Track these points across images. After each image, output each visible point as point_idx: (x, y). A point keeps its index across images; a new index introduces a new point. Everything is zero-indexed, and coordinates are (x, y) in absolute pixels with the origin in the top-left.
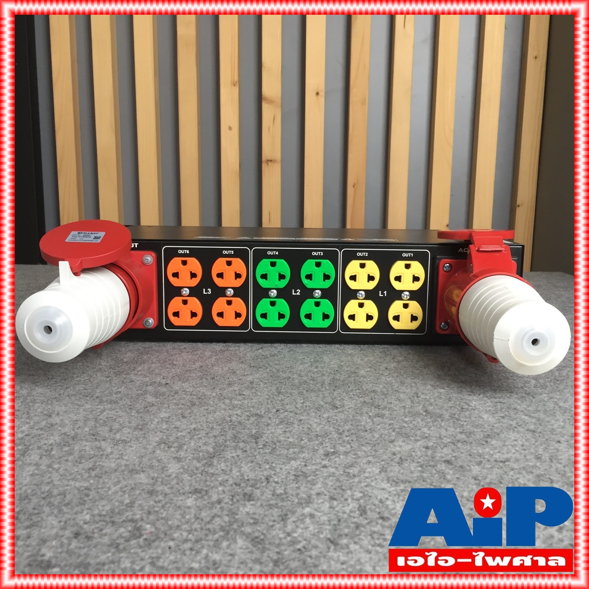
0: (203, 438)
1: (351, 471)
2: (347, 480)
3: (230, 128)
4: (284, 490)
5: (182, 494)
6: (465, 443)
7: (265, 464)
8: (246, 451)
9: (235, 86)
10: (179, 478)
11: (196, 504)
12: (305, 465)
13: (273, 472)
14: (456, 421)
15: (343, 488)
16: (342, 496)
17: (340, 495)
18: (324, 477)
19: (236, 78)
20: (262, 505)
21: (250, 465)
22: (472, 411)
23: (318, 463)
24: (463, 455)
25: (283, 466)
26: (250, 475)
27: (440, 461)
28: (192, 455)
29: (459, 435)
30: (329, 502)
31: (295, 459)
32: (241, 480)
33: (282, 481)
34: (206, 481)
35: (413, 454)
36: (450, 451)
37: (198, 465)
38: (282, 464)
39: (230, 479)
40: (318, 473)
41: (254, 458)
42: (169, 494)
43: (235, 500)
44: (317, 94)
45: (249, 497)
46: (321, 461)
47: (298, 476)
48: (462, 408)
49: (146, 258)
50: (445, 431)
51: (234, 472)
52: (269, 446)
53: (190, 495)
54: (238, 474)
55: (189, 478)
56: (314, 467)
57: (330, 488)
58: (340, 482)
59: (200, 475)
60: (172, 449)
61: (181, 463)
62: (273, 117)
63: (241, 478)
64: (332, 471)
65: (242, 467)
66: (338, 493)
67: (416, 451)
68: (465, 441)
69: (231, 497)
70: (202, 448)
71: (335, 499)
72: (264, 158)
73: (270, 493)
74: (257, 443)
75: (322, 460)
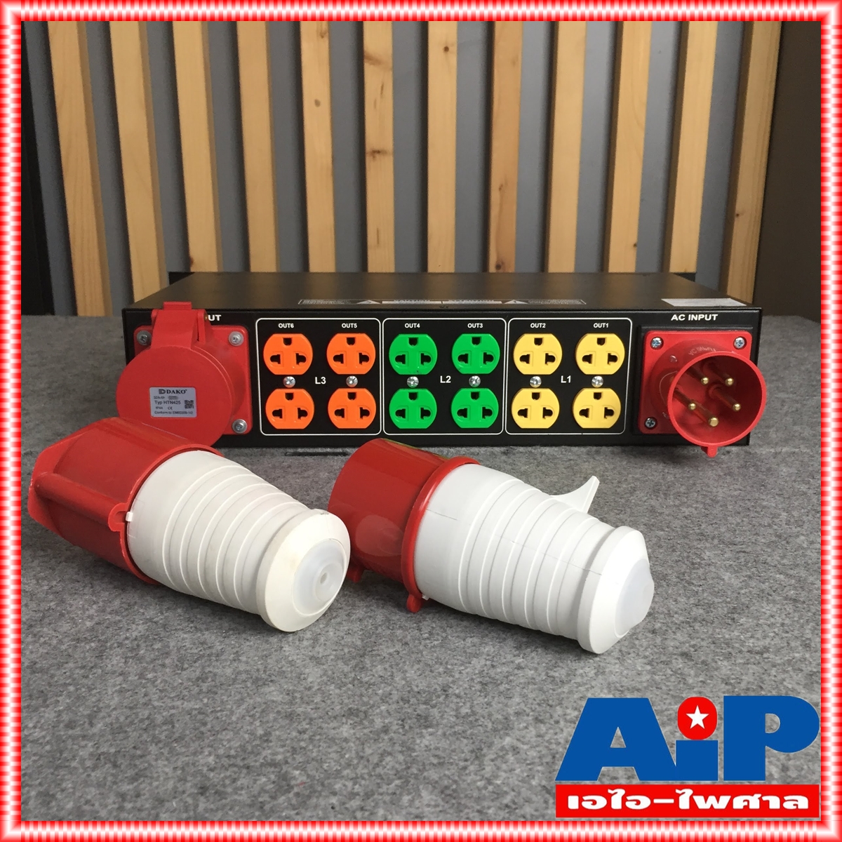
0: (344, 622)
1: (556, 674)
2: (554, 690)
4: (471, 708)
5: (332, 718)
7: (437, 666)
8: (406, 644)
10: (323, 693)
11: (354, 734)
12: (493, 666)
13: (451, 679)
15: (550, 702)
16: (551, 717)
17: (548, 714)
18: (521, 686)
20: (444, 734)
21: (416, 666)
23: (509, 662)
25: (463, 668)
26: (420, 685)
28: (334, 653)
30: (535, 728)
31: (476, 655)
32: (409, 692)
33: (465, 694)
34: (361, 695)
37: (346, 669)
38: (461, 665)
39: (394, 692)
40: (511, 678)
41: (420, 655)
43: (407, 727)
45: (425, 721)
46: (513, 659)
47: (486, 684)
49: (235, 336)
51: (397, 679)
52: (438, 634)
53: (344, 720)
54: (404, 682)
55: (337, 691)
56: (505, 669)
57: (532, 704)
58: (544, 692)
59: (350, 686)
60: (305, 643)
61: (322, 667)
63: (409, 689)
64: (530, 675)
65: (406, 671)
66: (545, 712)
69: (400, 722)
70: (346, 640)
71: (542, 722)
73: (451, 713)
74: (420, 630)
75: (514, 656)
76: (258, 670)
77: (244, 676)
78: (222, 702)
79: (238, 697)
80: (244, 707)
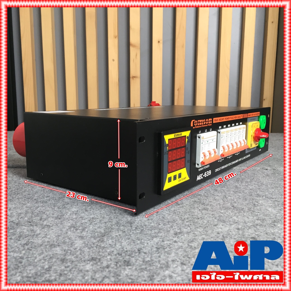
0: (98, 224)
1: (193, 245)
2: (191, 251)
3: (113, 60)
4: (151, 258)
5: (83, 262)
6: (261, 226)
7: (137, 241)
8: (125, 232)
9: (116, 38)
10: (81, 250)
11: (92, 268)
12: (163, 241)
13: (143, 246)
14: (252, 212)
15: (189, 256)
16: (189, 262)
17: (188, 262)
18: (176, 249)
19: (116, 34)
20: (136, 269)
21: (127, 241)
22: (261, 206)
23: (171, 240)
24: (262, 234)
25: (149, 241)
26: (128, 248)
27: (249, 238)
28: (91, 235)
29: (257, 221)
30: (181, 267)
31: (156, 237)
32: (122, 251)
33: (149, 252)
34: (99, 252)
35: (230, 233)
36: (253, 232)
37: (94, 241)
38: (148, 240)
39: (115, 251)
40: (171, 246)
41: (130, 236)
42: (75, 261)
43: (118, 265)
44: (159, 42)
45: (128, 263)
46: (173, 238)
47: (159, 248)
48: (254, 205)
50: (247, 218)
51: (117, 246)
52: (139, 228)
53: (89, 262)
54: (120, 247)
55: (88, 250)
56: (168, 242)
57: (180, 257)
58: (186, 252)
59: (95, 248)
60: (78, 231)
61: (83, 240)
62: (135, 54)
63: (122, 250)
64: (180, 245)
65: (122, 242)
66: (186, 260)
67: (232, 231)
68: (261, 225)
69: (115, 263)
70: (97, 230)
71: (184, 264)
72: (131, 76)
73: (141, 260)
74: (131, 227)
75: (173, 237)
76: (54, 241)
77: (46, 243)
78: (33, 254)
79: (41, 252)
80: (42, 256)
